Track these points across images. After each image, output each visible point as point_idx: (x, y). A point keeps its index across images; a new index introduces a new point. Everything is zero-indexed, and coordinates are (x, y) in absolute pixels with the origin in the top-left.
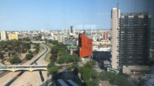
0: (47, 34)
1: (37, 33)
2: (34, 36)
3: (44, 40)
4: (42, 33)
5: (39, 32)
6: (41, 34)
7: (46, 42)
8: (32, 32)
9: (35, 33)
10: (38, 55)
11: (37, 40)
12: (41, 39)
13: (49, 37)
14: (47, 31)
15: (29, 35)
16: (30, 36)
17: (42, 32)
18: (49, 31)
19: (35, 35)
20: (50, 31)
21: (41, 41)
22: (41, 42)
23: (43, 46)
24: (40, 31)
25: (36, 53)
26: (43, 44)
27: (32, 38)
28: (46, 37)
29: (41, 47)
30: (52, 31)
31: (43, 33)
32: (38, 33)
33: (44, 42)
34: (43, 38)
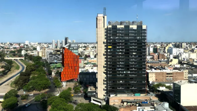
0: (32, 47)
1: (17, 46)
2: (13, 50)
3: (23, 55)
4: (25, 46)
5: (22, 45)
6: (24, 47)
7: (25, 59)
8: (11, 44)
9: (15, 46)
10: (5, 77)
11: (14, 55)
12: (21, 54)
13: (33, 51)
14: (34, 43)
15: (6, 48)
16: (5, 50)
17: (26, 45)
18: (37, 43)
19: (15, 48)
20: (39, 43)
21: (19, 57)
22: (18, 58)
23: (19, 64)
24: (23, 43)
25: (2, 75)
27: (8, 53)
28: (29, 52)
29: (16, 65)
30: (40, 43)
31: (27, 45)
32: (19, 46)
33: (23, 58)
34: (23, 52)
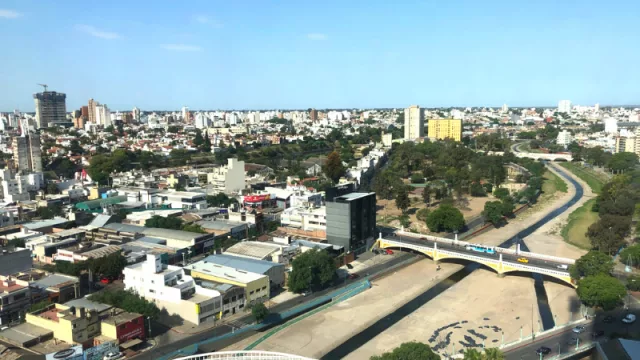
0: (584, 120)
1: (536, 118)
2: (524, 129)
3: (566, 147)
4: (560, 117)
5: (548, 114)
6: (558, 122)
7: (577, 159)
8: (517, 112)
9: (530, 118)
10: (535, 211)
11: (536, 147)
12: (555, 142)
13: (594, 135)
14: (586, 109)
15: (504, 125)
16: (506, 129)
17: (560, 113)
18: (597, 109)
19: (530, 124)
20: (603, 109)
21: (551, 152)
22: (552, 157)
23: (563, 178)
24: (551, 109)
25: (525, 202)
26: (561, 168)
27: (514, 138)
28: (580, 137)
29: (553, 178)
30: (609, 108)
31: (564, 115)
32: (541, 116)
33: (569, 157)
34: (563, 138)
